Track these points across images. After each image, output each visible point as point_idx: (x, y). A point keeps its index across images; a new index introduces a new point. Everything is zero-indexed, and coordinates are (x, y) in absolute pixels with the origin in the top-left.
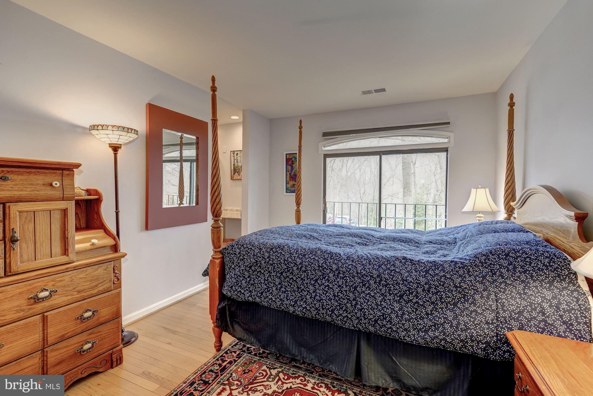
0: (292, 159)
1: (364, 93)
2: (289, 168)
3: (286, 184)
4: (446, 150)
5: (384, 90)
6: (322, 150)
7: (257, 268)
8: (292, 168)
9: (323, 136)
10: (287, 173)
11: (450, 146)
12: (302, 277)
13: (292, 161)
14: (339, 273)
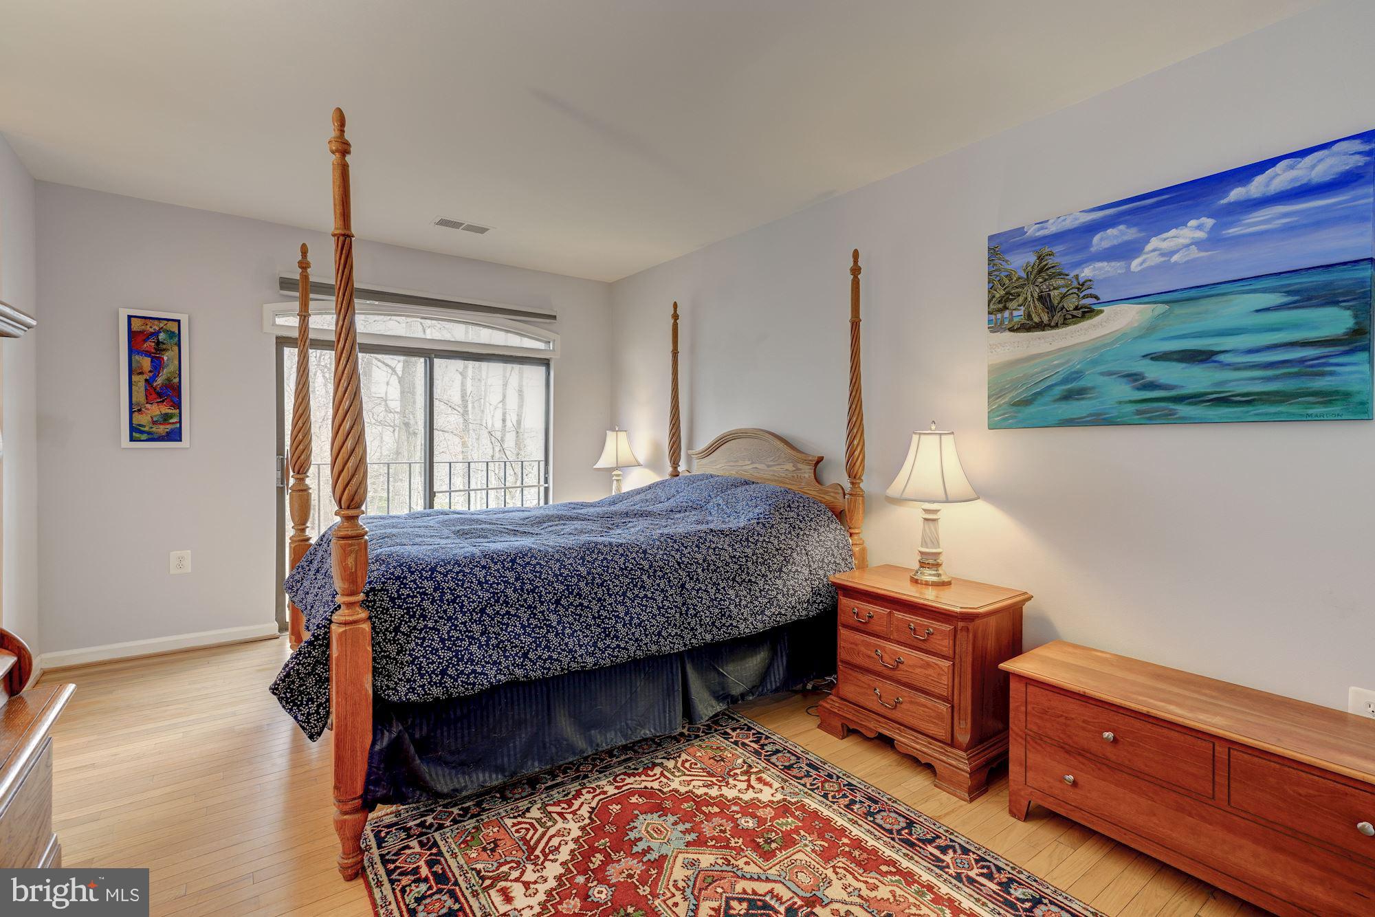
0: (156, 334)
1: (444, 223)
2: (146, 363)
3: (131, 413)
4: (546, 363)
5: (482, 230)
6: (274, 324)
7: (497, 608)
8: (157, 365)
9: (282, 288)
10: (135, 378)
11: (555, 358)
12: (599, 596)
13: (158, 343)
14: (655, 571)
